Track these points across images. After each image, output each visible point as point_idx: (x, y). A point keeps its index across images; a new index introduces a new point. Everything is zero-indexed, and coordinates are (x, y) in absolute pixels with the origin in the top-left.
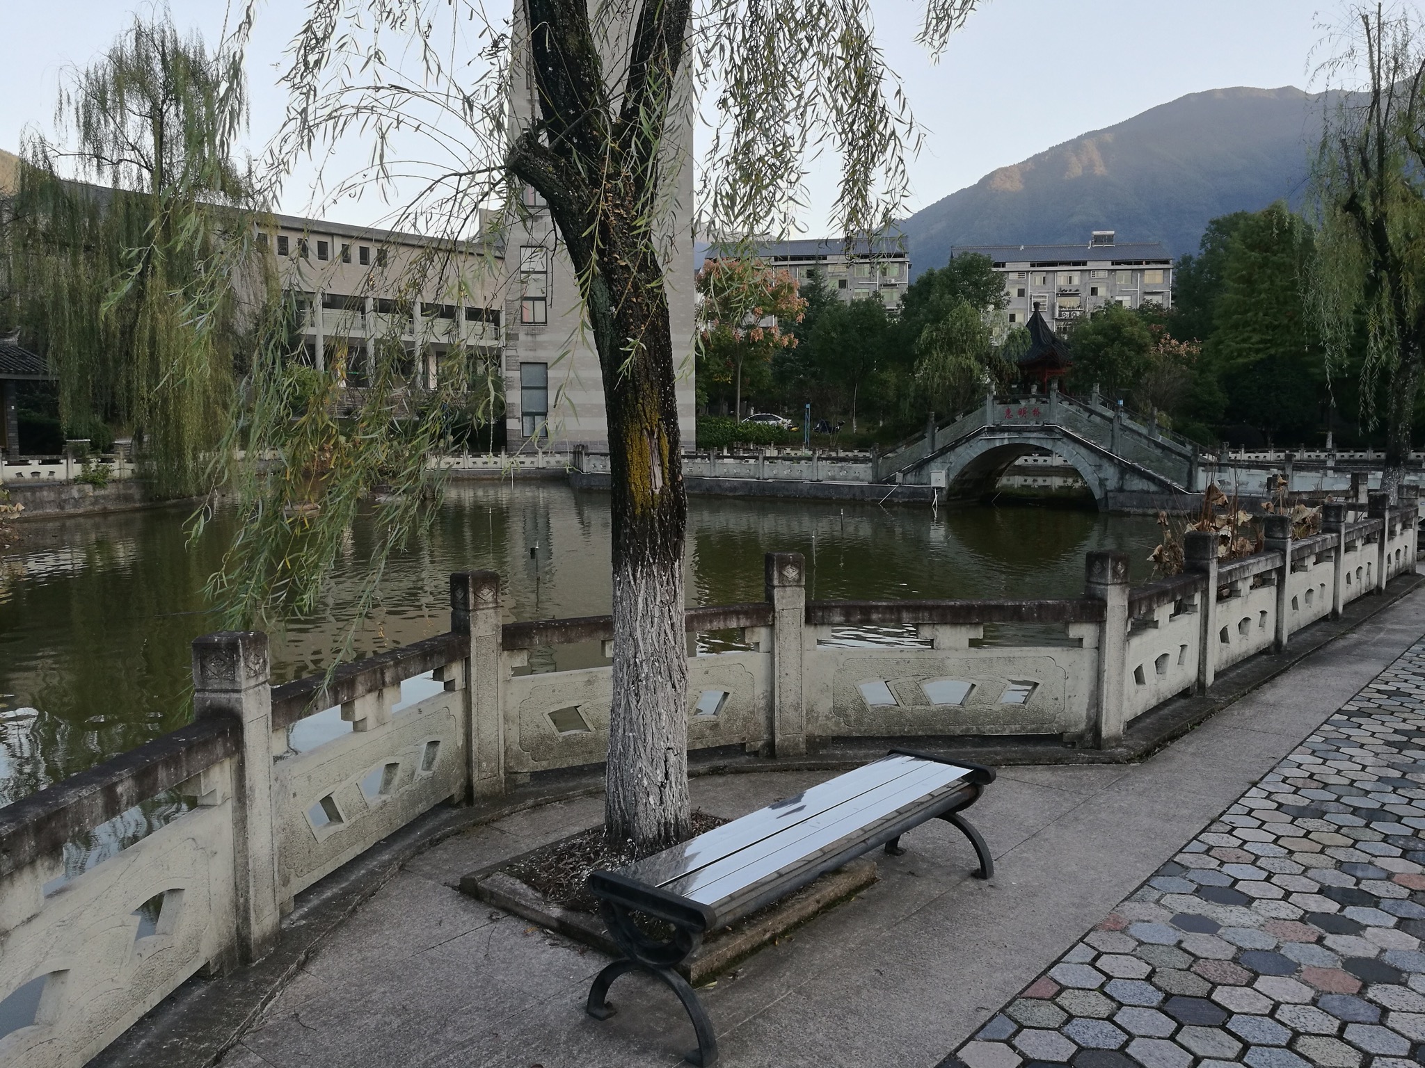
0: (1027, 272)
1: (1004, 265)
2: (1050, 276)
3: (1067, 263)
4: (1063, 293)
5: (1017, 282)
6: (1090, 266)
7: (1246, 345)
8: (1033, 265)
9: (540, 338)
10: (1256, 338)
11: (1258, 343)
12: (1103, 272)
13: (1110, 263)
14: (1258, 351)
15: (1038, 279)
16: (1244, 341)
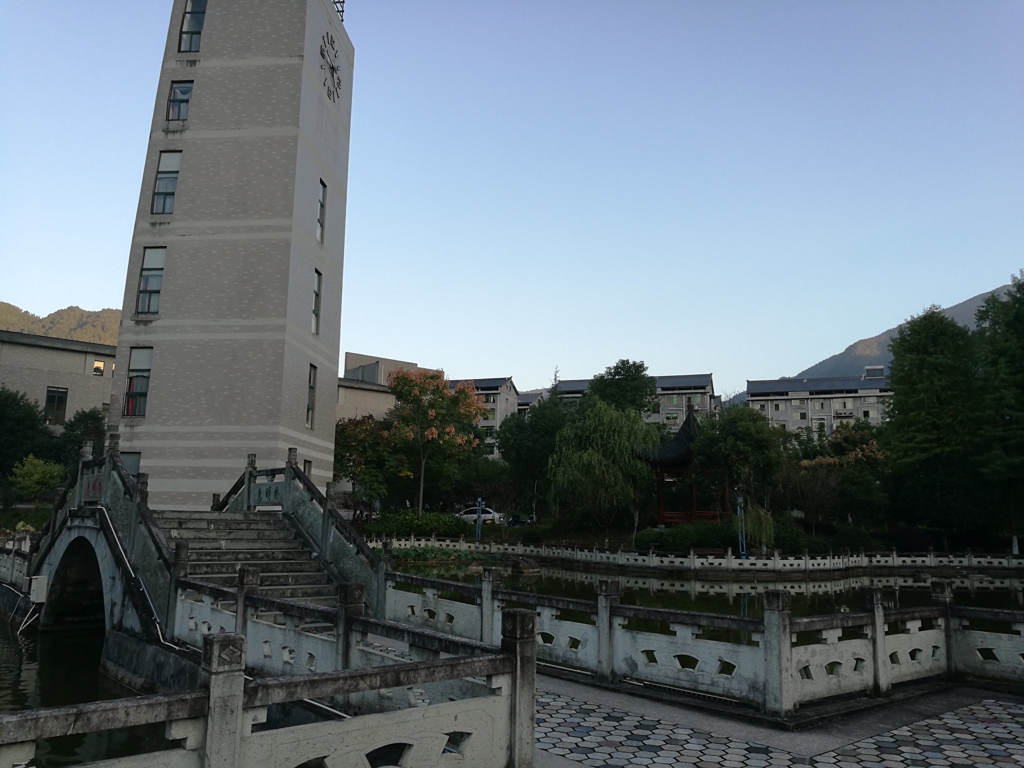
0: (807, 399)
1: (787, 394)
2: (826, 403)
3: (841, 392)
4: (838, 416)
5: (799, 408)
6: (861, 393)
7: (910, 445)
8: (811, 394)
9: (138, 429)
10: (920, 437)
11: (922, 442)
12: (873, 398)
13: (878, 391)
14: (924, 450)
15: (817, 405)
16: (910, 440)
